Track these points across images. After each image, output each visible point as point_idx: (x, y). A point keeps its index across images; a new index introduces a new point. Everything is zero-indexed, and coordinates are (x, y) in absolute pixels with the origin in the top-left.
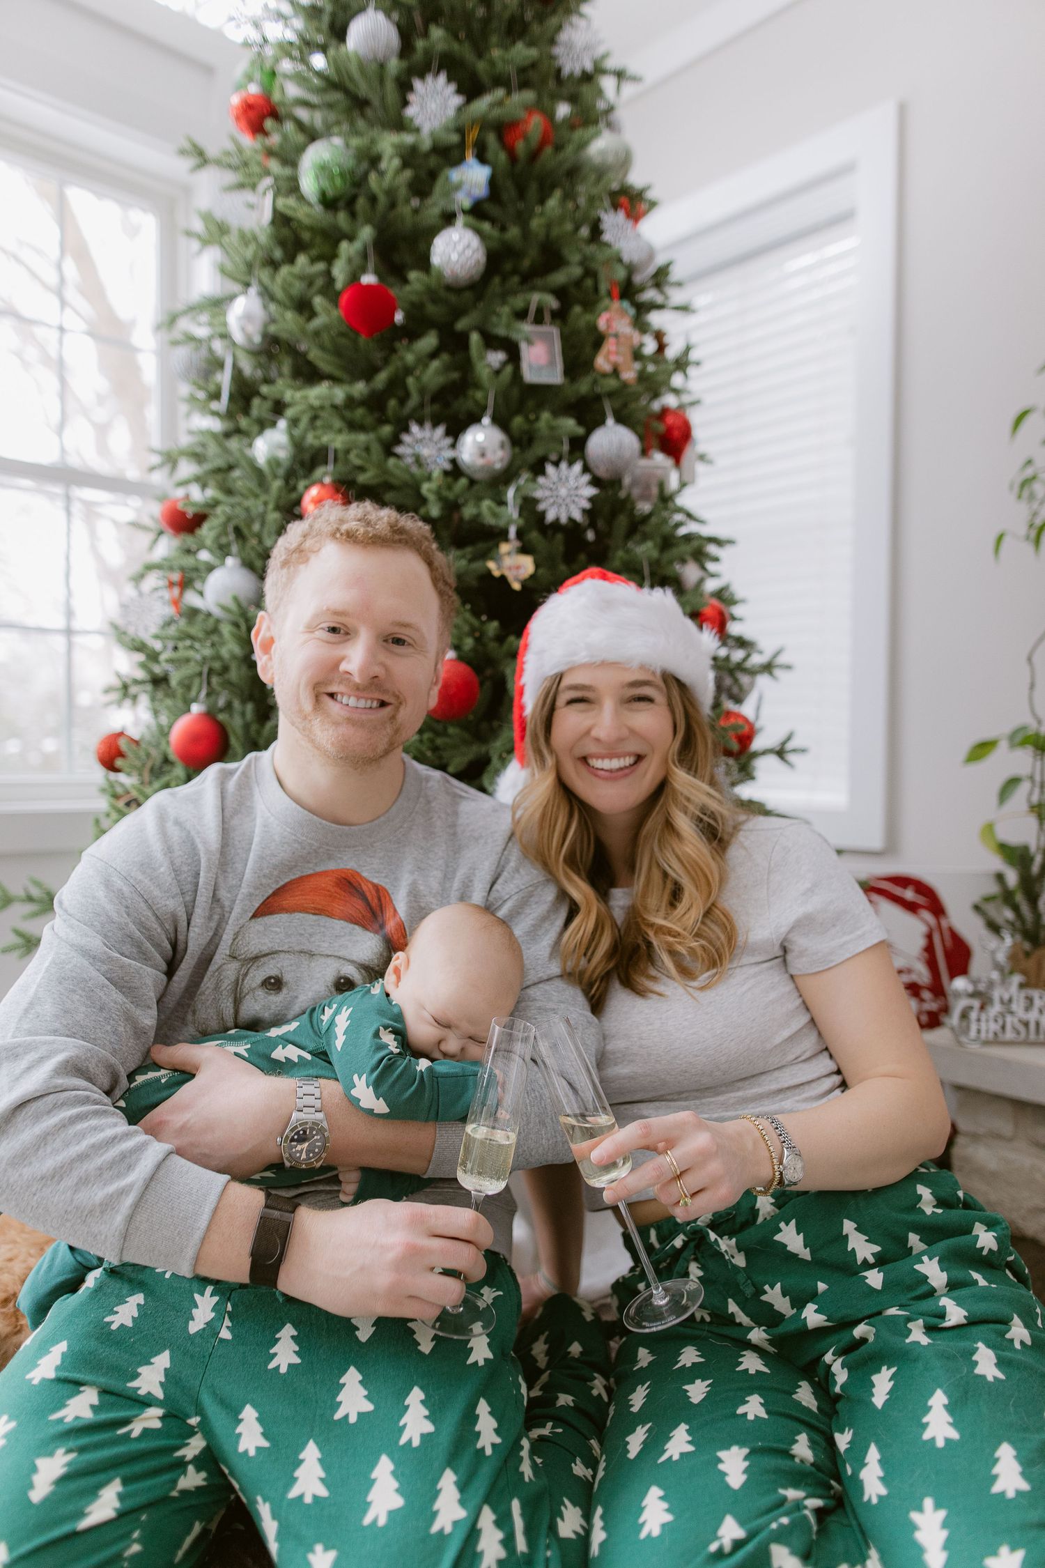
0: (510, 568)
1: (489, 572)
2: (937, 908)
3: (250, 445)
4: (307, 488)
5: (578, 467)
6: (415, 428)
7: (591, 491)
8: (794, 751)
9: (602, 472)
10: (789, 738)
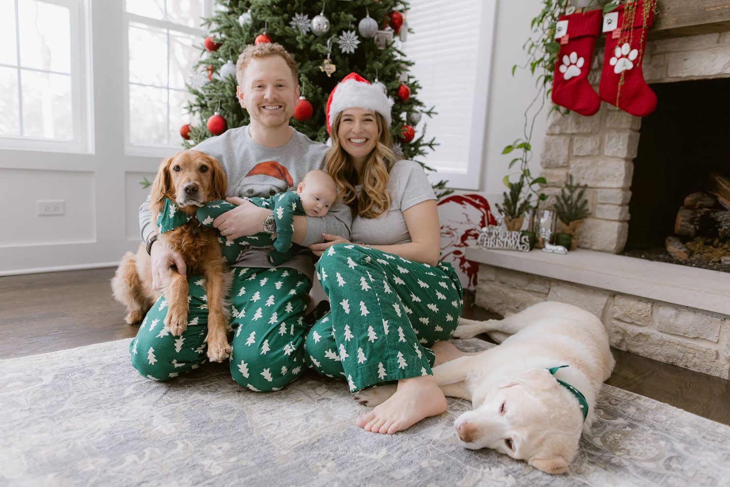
0: (327, 69)
1: (320, 70)
2: (487, 207)
3: (238, 18)
4: (257, 36)
5: (354, 33)
6: (297, 15)
7: (358, 42)
8: (435, 144)
9: (363, 34)
10: (434, 140)
